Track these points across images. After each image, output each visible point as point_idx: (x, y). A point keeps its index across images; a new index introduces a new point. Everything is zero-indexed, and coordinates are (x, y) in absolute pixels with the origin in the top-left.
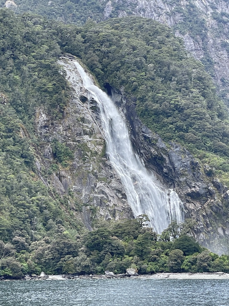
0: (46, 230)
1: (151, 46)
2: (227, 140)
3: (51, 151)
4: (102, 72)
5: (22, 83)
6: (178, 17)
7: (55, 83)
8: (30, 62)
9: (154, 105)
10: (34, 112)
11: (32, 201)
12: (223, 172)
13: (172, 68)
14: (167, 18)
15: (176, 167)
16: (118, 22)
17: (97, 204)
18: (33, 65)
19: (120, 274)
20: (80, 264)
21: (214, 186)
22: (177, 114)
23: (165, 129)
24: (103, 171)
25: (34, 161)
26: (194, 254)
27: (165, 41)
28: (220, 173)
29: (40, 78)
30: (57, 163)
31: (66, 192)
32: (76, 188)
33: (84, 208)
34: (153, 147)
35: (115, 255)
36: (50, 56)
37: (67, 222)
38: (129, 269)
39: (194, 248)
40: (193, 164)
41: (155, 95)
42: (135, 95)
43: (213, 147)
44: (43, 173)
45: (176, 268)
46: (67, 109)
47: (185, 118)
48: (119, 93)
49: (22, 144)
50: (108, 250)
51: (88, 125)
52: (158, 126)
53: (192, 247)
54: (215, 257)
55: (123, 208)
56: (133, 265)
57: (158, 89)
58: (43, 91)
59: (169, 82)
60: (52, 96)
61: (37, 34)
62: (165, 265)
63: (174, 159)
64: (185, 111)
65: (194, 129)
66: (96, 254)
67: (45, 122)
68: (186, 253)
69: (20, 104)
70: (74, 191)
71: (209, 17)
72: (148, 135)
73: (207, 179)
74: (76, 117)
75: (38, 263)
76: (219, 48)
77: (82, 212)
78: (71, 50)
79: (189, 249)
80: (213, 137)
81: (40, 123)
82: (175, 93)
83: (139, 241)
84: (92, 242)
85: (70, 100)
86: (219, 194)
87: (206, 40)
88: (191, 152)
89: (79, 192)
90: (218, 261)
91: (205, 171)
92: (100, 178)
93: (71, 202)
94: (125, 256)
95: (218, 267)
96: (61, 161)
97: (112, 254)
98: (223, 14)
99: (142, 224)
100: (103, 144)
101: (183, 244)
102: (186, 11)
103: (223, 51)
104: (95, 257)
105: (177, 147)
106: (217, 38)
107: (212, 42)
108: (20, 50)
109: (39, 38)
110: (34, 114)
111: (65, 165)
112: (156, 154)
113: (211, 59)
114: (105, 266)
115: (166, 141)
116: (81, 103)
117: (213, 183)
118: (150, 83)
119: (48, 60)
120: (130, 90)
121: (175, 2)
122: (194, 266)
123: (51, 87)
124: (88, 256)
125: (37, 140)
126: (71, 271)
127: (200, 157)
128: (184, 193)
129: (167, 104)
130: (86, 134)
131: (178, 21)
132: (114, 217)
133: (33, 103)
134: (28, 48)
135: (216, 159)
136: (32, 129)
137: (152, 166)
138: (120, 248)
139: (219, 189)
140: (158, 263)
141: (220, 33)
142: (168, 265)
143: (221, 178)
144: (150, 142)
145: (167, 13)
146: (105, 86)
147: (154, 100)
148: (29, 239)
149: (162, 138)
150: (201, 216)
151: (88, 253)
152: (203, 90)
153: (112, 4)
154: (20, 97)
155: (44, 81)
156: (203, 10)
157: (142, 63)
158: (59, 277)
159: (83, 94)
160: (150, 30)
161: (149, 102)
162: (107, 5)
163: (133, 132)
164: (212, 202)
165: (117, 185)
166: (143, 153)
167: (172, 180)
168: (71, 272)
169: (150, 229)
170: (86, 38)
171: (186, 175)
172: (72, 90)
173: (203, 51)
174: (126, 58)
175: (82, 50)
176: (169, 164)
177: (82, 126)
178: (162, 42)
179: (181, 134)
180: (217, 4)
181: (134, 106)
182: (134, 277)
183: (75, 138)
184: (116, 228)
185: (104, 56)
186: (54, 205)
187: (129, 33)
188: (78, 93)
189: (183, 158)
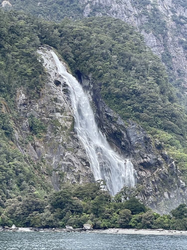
0: (21, 190)
1: (116, 41)
2: (175, 120)
3: (28, 125)
4: (74, 61)
5: (6, 68)
6: (144, 18)
7: (34, 68)
8: (14, 51)
9: (115, 89)
10: (15, 92)
11: (9, 165)
12: (171, 146)
13: (133, 59)
14: (135, 19)
15: (132, 141)
16: (91, 21)
17: (65, 170)
18: (16, 53)
19: (78, 229)
20: (45, 219)
21: (162, 157)
22: (135, 97)
23: (124, 109)
24: (71, 143)
25: (13, 132)
26: (140, 213)
27: (128, 37)
28: (168, 147)
29: (21, 64)
30: (32, 135)
31: (39, 159)
32: (47, 156)
33: (54, 173)
34: (114, 124)
35: (74, 213)
36: (31, 46)
37: (39, 184)
38: (86, 224)
39: (141, 208)
40: (146, 139)
41: (117, 81)
42: (101, 81)
43: (163, 125)
44: (21, 143)
45: (125, 225)
46: (42, 90)
47: (141, 101)
48: (88, 79)
49: (3, 118)
50: (68, 208)
51: (60, 104)
52: (119, 107)
53: (139, 208)
54: (157, 216)
55: (86, 174)
56: (89, 221)
57: (120, 76)
58: (23, 75)
59: (129, 71)
60: (31, 80)
61: (21, 28)
62: (116, 222)
63: (130, 134)
64: (141, 95)
65: (148, 110)
66: (59, 211)
67: (24, 101)
68: (134, 212)
69: (4, 85)
70: (45, 159)
71: (169, 19)
72: (110, 114)
73: (157, 152)
74: (50, 98)
75: (11, 217)
76: (177, 45)
77: (52, 176)
78: (49, 42)
79: (136, 209)
80: (163, 117)
81: (19, 102)
82: (134, 80)
83: (95, 202)
84: (56, 201)
85: (46, 84)
86: (166, 164)
87: (166, 38)
88: (145, 129)
89: (50, 159)
90: (159, 219)
91: (156, 144)
92: (68, 149)
93: (43, 168)
94: (84, 214)
95: (159, 225)
96: (36, 134)
97: (72, 211)
98: (181, 17)
99: (100, 187)
100: (72, 120)
101: (131, 204)
102: (151, 14)
103: (180, 47)
104: (58, 214)
105: (133, 125)
106: (175, 37)
107: (171, 40)
108: (6, 40)
109: (22, 31)
110: (15, 94)
111: (40, 136)
112: (116, 130)
113: (169, 53)
114: (66, 221)
115: (125, 119)
116: (55, 86)
117: (162, 155)
118: (114, 71)
119: (29, 50)
120: (97, 77)
121: (142, 6)
122: (140, 223)
123: (30, 72)
124: (52, 213)
125: (16, 115)
126: (37, 224)
127: (152, 133)
128: (138, 163)
129: (127, 88)
130: (58, 112)
131: (144, 22)
132: (79, 181)
133: (14, 84)
134: (13, 39)
135: (165, 135)
136: (13, 106)
137: (113, 139)
138: (79, 207)
139: (167, 160)
140: (111, 220)
141: (178, 32)
142: (118, 222)
143: (168, 151)
144: (111, 120)
145: (135, 15)
146: (76, 72)
147: (116, 85)
148: (5, 197)
149: (121, 117)
150: (150, 182)
151: (52, 210)
152: (157, 78)
153: (90, 7)
154: (4, 79)
155: (25, 66)
156: (164, 13)
157: (108, 55)
158: (27, 230)
159: (57, 78)
160: (117, 28)
161: (112, 87)
162: (86, 7)
163: (98, 112)
164: (160, 171)
165: (82, 155)
166: (105, 129)
167: (128, 152)
168: (38, 226)
169: (106, 192)
170: (62, 32)
171: (140, 148)
172: (48, 75)
173: (164, 47)
174: (94, 50)
175: (58, 42)
176: (126, 139)
177: (55, 104)
178: (126, 38)
179: (137, 114)
180: (176, 8)
181: (100, 89)
182: (89, 231)
183: (49, 115)
184: (78, 190)
185: (76, 48)
186: (28, 170)
187: (99, 30)
188: (52, 78)
189: (138, 133)
